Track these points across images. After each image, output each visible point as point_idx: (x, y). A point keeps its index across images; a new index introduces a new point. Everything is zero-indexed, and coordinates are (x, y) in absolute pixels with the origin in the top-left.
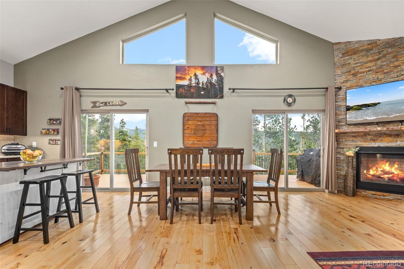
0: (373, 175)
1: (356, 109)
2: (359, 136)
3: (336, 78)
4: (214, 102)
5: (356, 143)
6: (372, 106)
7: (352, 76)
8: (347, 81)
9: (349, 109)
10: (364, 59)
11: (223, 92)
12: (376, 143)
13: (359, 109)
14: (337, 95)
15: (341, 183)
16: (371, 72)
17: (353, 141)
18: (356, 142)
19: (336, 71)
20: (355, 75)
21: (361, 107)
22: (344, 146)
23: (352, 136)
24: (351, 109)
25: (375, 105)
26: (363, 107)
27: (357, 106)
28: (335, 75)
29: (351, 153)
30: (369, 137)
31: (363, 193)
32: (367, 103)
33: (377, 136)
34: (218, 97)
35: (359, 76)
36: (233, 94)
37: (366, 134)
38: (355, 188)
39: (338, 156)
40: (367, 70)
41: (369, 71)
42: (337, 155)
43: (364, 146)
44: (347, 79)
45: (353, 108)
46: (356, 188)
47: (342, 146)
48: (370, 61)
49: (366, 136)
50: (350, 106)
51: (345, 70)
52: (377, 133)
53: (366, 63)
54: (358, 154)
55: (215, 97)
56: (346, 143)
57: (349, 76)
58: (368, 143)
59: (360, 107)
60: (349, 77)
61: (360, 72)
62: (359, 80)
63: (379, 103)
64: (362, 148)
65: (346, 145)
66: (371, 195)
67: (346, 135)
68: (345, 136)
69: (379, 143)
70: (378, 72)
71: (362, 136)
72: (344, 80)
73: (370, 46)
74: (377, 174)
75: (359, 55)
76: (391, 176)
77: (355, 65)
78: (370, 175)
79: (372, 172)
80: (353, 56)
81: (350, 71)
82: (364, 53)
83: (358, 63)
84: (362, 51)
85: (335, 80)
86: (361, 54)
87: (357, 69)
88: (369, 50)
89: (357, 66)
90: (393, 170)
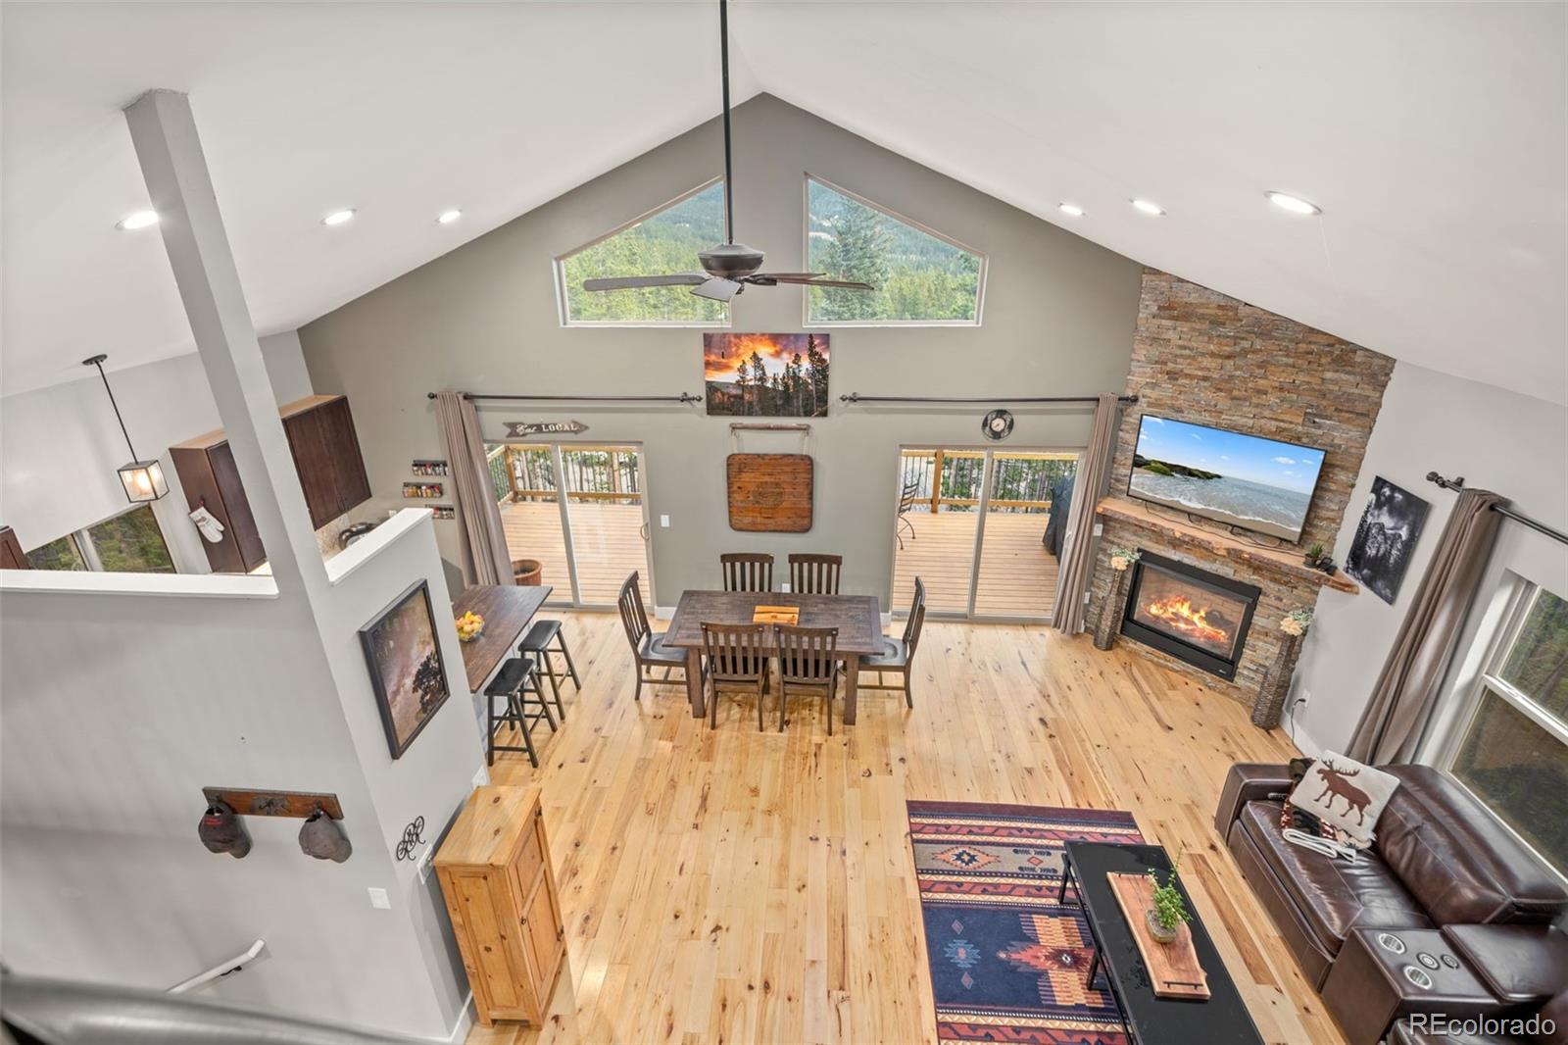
1: (1157, 470)
5: (1139, 542)
6: (1199, 478)
7: (1167, 377)
8: (1152, 385)
9: (1139, 462)
10: (1199, 344)
13: (1165, 473)
14: (1119, 419)
15: (1094, 614)
16: (1206, 384)
18: (1141, 537)
20: (1173, 376)
21: (1172, 471)
22: (1116, 540)
24: (1145, 465)
25: (1207, 476)
26: (1176, 472)
27: (1162, 463)
28: (1132, 360)
29: (1120, 562)
31: (1131, 645)
32: (1188, 466)
38: (1118, 632)
39: (1100, 556)
40: (1200, 373)
41: (1205, 379)
42: (1098, 554)
43: (1155, 552)
44: (1154, 381)
45: (1149, 464)
46: (1121, 632)
47: (1111, 538)
48: (1213, 355)
50: (1143, 457)
51: (1155, 353)
53: (1203, 354)
54: (1135, 567)
57: (1161, 373)
58: (1162, 548)
59: (1168, 470)
60: (1159, 376)
61: (1186, 375)
62: (1180, 394)
63: (1219, 477)
64: (1148, 556)
65: (1120, 538)
66: (1144, 653)
69: (1182, 555)
72: (1147, 381)
73: (1220, 313)
74: (1164, 616)
75: (1194, 325)
76: (1190, 627)
77: (1179, 352)
78: (1149, 612)
79: (1154, 610)
80: (1178, 323)
81: (1165, 363)
82: (1206, 326)
83: (1185, 348)
84: (1202, 317)
85: (1129, 372)
86: (1198, 326)
87: (1182, 365)
88: (1216, 322)
89: (1181, 356)
90: (1196, 618)
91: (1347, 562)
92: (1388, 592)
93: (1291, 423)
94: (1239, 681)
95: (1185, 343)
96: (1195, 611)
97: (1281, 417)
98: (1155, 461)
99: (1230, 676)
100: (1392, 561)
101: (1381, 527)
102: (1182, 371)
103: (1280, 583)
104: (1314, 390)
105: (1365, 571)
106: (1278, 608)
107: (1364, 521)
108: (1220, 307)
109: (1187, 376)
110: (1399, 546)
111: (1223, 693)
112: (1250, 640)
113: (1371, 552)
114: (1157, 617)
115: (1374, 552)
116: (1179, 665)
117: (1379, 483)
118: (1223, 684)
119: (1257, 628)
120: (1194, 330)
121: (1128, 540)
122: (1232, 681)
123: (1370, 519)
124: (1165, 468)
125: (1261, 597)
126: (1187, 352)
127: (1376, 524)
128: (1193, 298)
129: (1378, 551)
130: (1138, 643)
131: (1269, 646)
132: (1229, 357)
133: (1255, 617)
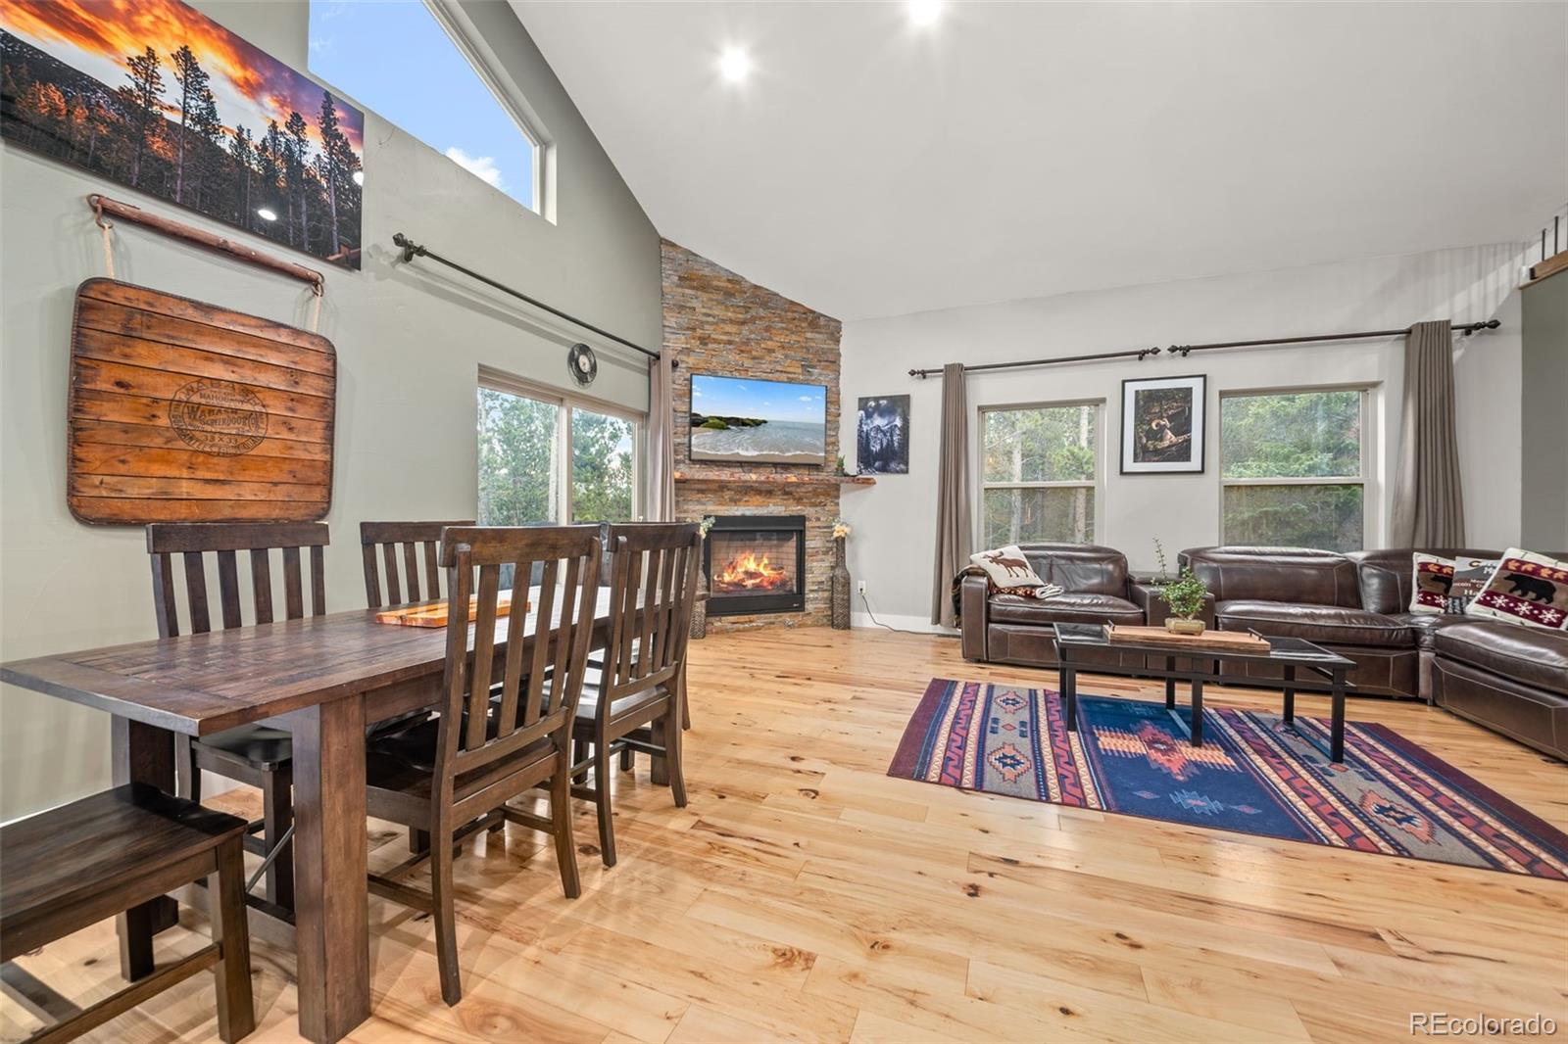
0: (729, 584)
1: (714, 426)
2: (710, 490)
3: (667, 335)
4: (314, 275)
5: (703, 507)
6: (751, 426)
7: (698, 342)
8: (688, 351)
9: (697, 421)
10: (718, 311)
11: (357, 242)
12: (740, 508)
13: (723, 428)
16: (731, 347)
17: (699, 502)
18: (704, 504)
19: (665, 314)
20: (704, 341)
21: (728, 424)
23: (698, 490)
24: (703, 423)
25: (757, 423)
26: (732, 425)
27: (718, 418)
28: (664, 326)
30: (728, 495)
31: (717, 624)
32: (740, 417)
33: (740, 492)
34: (333, 255)
35: (710, 346)
36: (402, 268)
37: (722, 486)
40: (725, 338)
41: (730, 343)
43: (724, 514)
44: (689, 346)
45: (708, 421)
46: (706, 615)
48: (732, 321)
49: (722, 491)
50: (699, 415)
51: (684, 320)
52: (741, 487)
53: (723, 321)
55: (321, 251)
56: (686, 507)
57: (694, 339)
58: (726, 508)
59: (725, 423)
60: (693, 341)
61: (714, 339)
62: (712, 358)
63: (765, 422)
64: (720, 520)
65: (685, 512)
66: (729, 626)
67: (687, 486)
68: (684, 489)
69: (744, 508)
70: (743, 351)
71: (715, 491)
72: (684, 346)
73: (730, 286)
74: (736, 580)
75: (711, 296)
76: (758, 581)
77: (705, 319)
78: (724, 583)
79: (727, 578)
80: (699, 293)
81: (694, 329)
82: (720, 297)
83: (709, 315)
84: (718, 289)
85: (664, 339)
86: (715, 297)
87: (709, 330)
88: (729, 294)
89: (707, 322)
90: (761, 569)
91: (858, 466)
92: (902, 466)
93: (795, 373)
94: (809, 607)
95: (708, 311)
96: (758, 561)
97: (788, 370)
98: (711, 417)
99: (801, 608)
100: (896, 444)
101: (878, 429)
102: (710, 335)
103: (816, 506)
105: (877, 464)
106: (819, 527)
107: (860, 431)
108: (729, 281)
109: (716, 341)
110: (898, 432)
111: (800, 626)
112: (808, 565)
113: (876, 448)
115: (878, 447)
116: (760, 620)
117: (863, 403)
118: (799, 617)
119: (810, 550)
120: (712, 300)
121: (694, 511)
122: (804, 610)
123: (865, 428)
124: (722, 423)
125: (807, 523)
126: (711, 319)
127: (871, 429)
128: (707, 271)
129: (882, 445)
130: (723, 618)
131: (820, 564)
132: (743, 323)
133: (807, 543)
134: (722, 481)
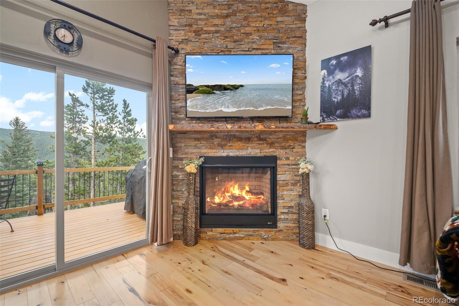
1: (204, 92)
2: (203, 139)
3: (171, 32)
5: (199, 150)
6: (231, 90)
7: (194, 34)
8: (186, 41)
9: (191, 90)
12: (225, 151)
13: (209, 93)
14: (172, 63)
15: (179, 221)
16: (218, 35)
17: (196, 147)
18: (199, 149)
19: (170, 17)
20: (198, 33)
21: (213, 90)
22: (183, 156)
23: (195, 139)
24: (195, 91)
25: (235, 88)
26: (216, 90)
27: (206, 86)
28: (170, 26)
29: (192, 168)
30: (216, 141)
31: (209, 233)
32: (223, 84)
33: (225, 139)
35: (203, 36)
37: (212, 135)
38: (198, 227)
39: (175, 173)
40: (213, 29)
41: (217, 32)
42: (173, 172)
43: (211, 155)
44: (187, 37)
45: (198, 89)
46: (200, 227)
47: (180, 156)
49: (212, 139)
50: (192, 85)
51: (184, 20)
52: (226, 135)
54: (202, 169)
56: (186, 151)
57: (190, 32)
58: (214, 151)
59: (211, 90)
60: (189, 34)
61: (205, 31)
62: (204, 44)
63: (242, 86)
64: (208, 159)
65: (186, 154)
66: (218, 235)
67: (187, 136)
68: (185, 138)
69: (228, 151)
70: (226, 37)
71: (207, 139)
72: (183, 38)
74: (225, 201)
76: (241, 203)
77: (198, 17)
78: (215, 204)
79: (217, 200)
81: (190, 25)
85: (170, 35)
89: (200, 19)
90: (244, 194)
91: (321, 116)
92: (364, 112)
93: (268, 49)
94: (281, 225)
96: (242, 188)
97: (262, 47)
98: (201, 86)
99: (274, 225)
100: (357, 93)
101: (340, 82)
102: (202, 28)
103: (286, 148)
104: (274, 29)
105: (338, 112)
106: (288, 165)
107: (323, 87)
110: (359, 81)
111: (273, 240)
112: (279, 193)
113: (337, 98)
114: (220, 204)
115: (339, 98)
116: (242, 232)
118: (272, 233)
119: (281, 182)
121: (192, 153)
122: (276, 227)
123: (327, 84)
124: (209, 89)
125: (278, 161)
127: (333, 84)
129: (343, 95)
130: (214, 229)
131: (290, 193)
133: (278, 176)
134: (212, 132)
